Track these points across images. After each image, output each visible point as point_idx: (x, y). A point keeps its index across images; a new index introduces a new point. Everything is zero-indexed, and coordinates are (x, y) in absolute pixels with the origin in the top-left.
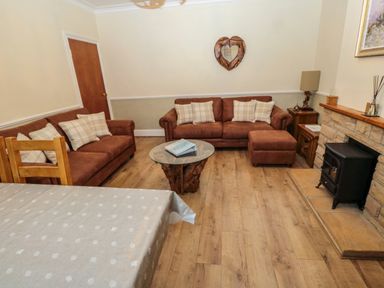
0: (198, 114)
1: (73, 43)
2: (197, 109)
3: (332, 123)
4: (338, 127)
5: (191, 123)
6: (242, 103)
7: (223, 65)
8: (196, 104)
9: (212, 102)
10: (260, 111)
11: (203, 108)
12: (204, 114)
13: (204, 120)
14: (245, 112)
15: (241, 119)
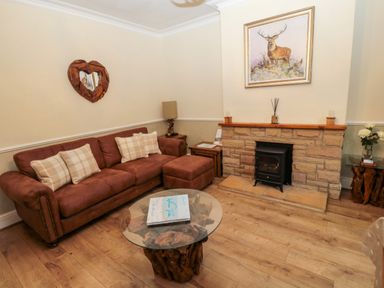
3: (237, 136)
4: (245, 137)
5: (71, 183)
7: (85, 95)
9: (88, 145)
11: (83, 156)
13: (89, 173)
14: (136, 148)
15: (134, 157)
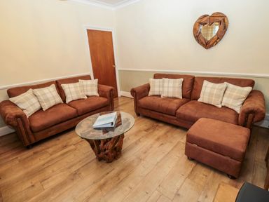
0: (166, 89)
1: (90, 32)
2: (166, 85)
5: (160, 96)
6: (211, 85)
7: (201, 44)
8: (167, 80)
9: (182, 79)
10: (230, 96)
12: (171, 90)
